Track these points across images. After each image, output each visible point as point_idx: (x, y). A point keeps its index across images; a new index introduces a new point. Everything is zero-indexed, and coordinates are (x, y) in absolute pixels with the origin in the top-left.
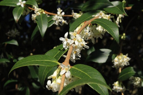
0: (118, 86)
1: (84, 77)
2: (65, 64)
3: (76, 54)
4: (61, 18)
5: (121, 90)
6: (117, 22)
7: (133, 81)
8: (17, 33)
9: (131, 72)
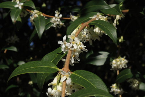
0: (116, 89)
1: (85, 84)
2: (65, 70)
3: (75, 58)
4: (59, 20)
5: (119, 92)
6: (115, 24)
7: (131, 83)
8: (16, 40)
9: (129, 74)
